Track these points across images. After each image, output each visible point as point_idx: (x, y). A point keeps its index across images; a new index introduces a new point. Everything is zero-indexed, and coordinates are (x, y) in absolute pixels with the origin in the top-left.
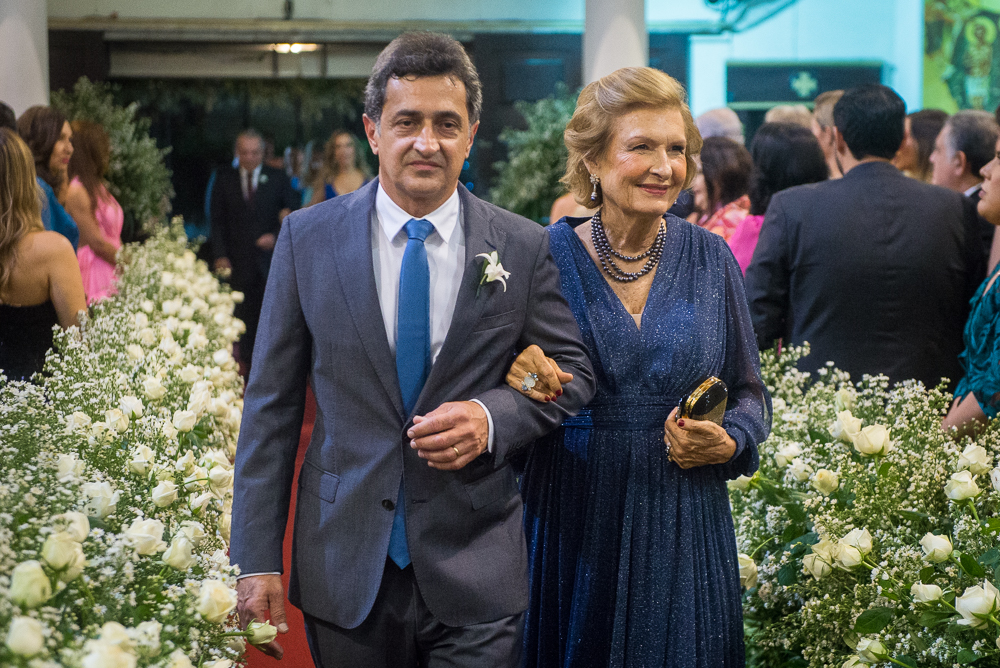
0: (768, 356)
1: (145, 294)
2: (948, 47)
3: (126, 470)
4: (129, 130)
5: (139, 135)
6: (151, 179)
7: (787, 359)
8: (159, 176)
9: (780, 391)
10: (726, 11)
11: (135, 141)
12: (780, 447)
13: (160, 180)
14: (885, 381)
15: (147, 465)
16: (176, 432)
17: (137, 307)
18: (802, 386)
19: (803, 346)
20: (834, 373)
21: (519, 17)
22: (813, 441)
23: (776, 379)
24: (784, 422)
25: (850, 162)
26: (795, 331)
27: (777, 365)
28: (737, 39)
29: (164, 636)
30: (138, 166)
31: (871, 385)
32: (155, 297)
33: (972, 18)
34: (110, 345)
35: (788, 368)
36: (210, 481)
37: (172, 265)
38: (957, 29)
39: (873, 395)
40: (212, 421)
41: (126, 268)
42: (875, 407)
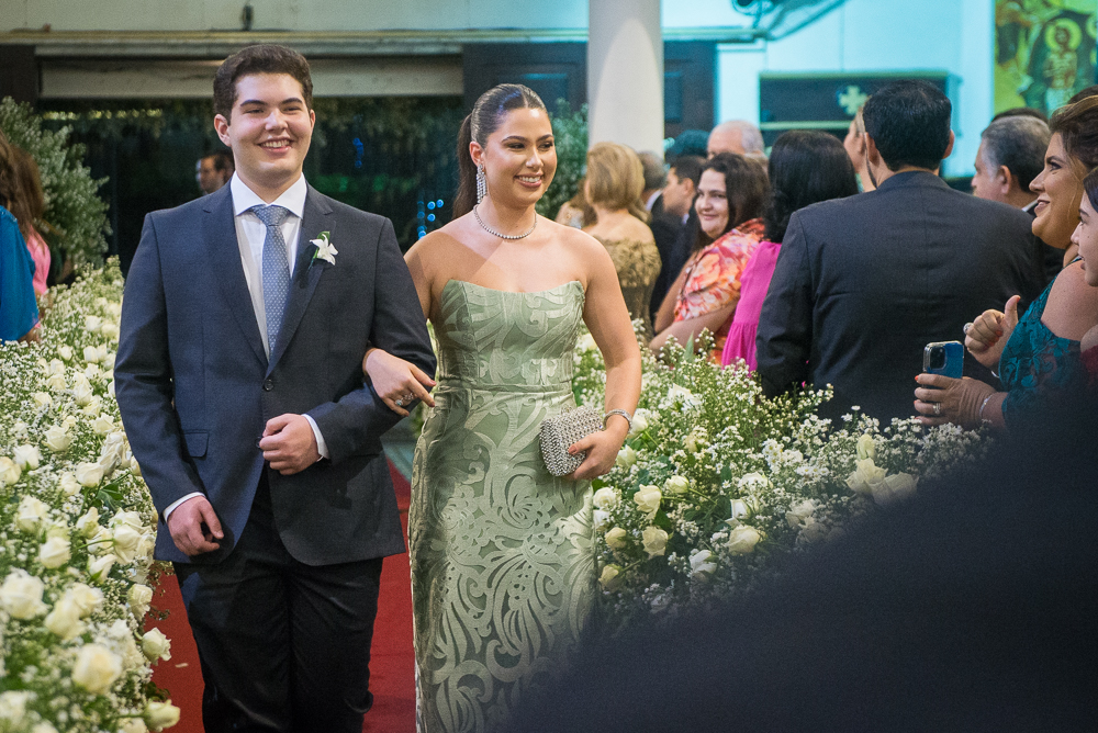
0: (784, 402)
1: (65, 340)
2: (1024, 54)
3: (12, 527)
4: (59, 158)
5: (70, 164)
6: (84, 215)
7: (806, 404)
8: (95, 210)
9: (798, 442)
10: (758, 15)
11: (66, 171)
12: (793, 504)
13: (95, 216)
14: (918, 424)
15: (36, 520)
16: (79, 487)
17: (51, 352)
18: (824, 435)
19: (825, 388)
20: (860, 419)
21: (517, 26)
22: (830, 496)
23: (793, 428)
24: (799, 477)
25: (884, 172)
26: (817, 372)
27: (794, 412)
28: (771, 46)
29: (30, 707)
30: (70, 199)
31: (900, 429)
32: (77, 342)
33: (1053, 20)
34: (11, 390)
35: (807, 415)
36: (115, 543)
37: (101, 309)
38: (1035, 33)
39: (902, 442)
40: (131, 480)
41: (48, 311)
42: (905, 454)
